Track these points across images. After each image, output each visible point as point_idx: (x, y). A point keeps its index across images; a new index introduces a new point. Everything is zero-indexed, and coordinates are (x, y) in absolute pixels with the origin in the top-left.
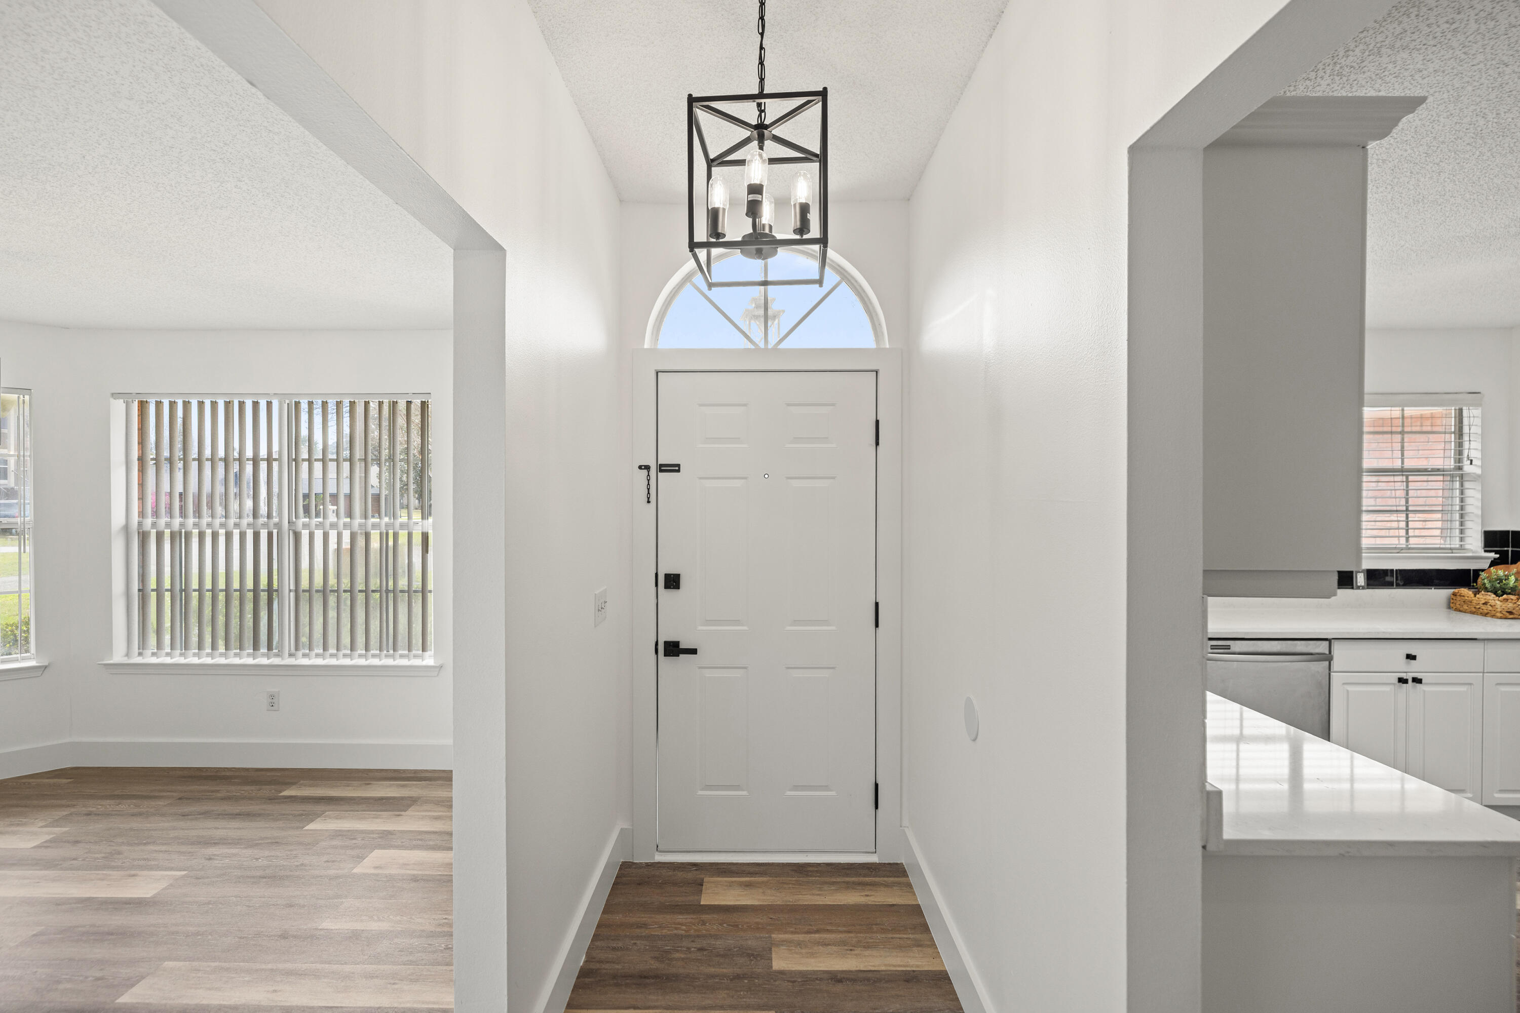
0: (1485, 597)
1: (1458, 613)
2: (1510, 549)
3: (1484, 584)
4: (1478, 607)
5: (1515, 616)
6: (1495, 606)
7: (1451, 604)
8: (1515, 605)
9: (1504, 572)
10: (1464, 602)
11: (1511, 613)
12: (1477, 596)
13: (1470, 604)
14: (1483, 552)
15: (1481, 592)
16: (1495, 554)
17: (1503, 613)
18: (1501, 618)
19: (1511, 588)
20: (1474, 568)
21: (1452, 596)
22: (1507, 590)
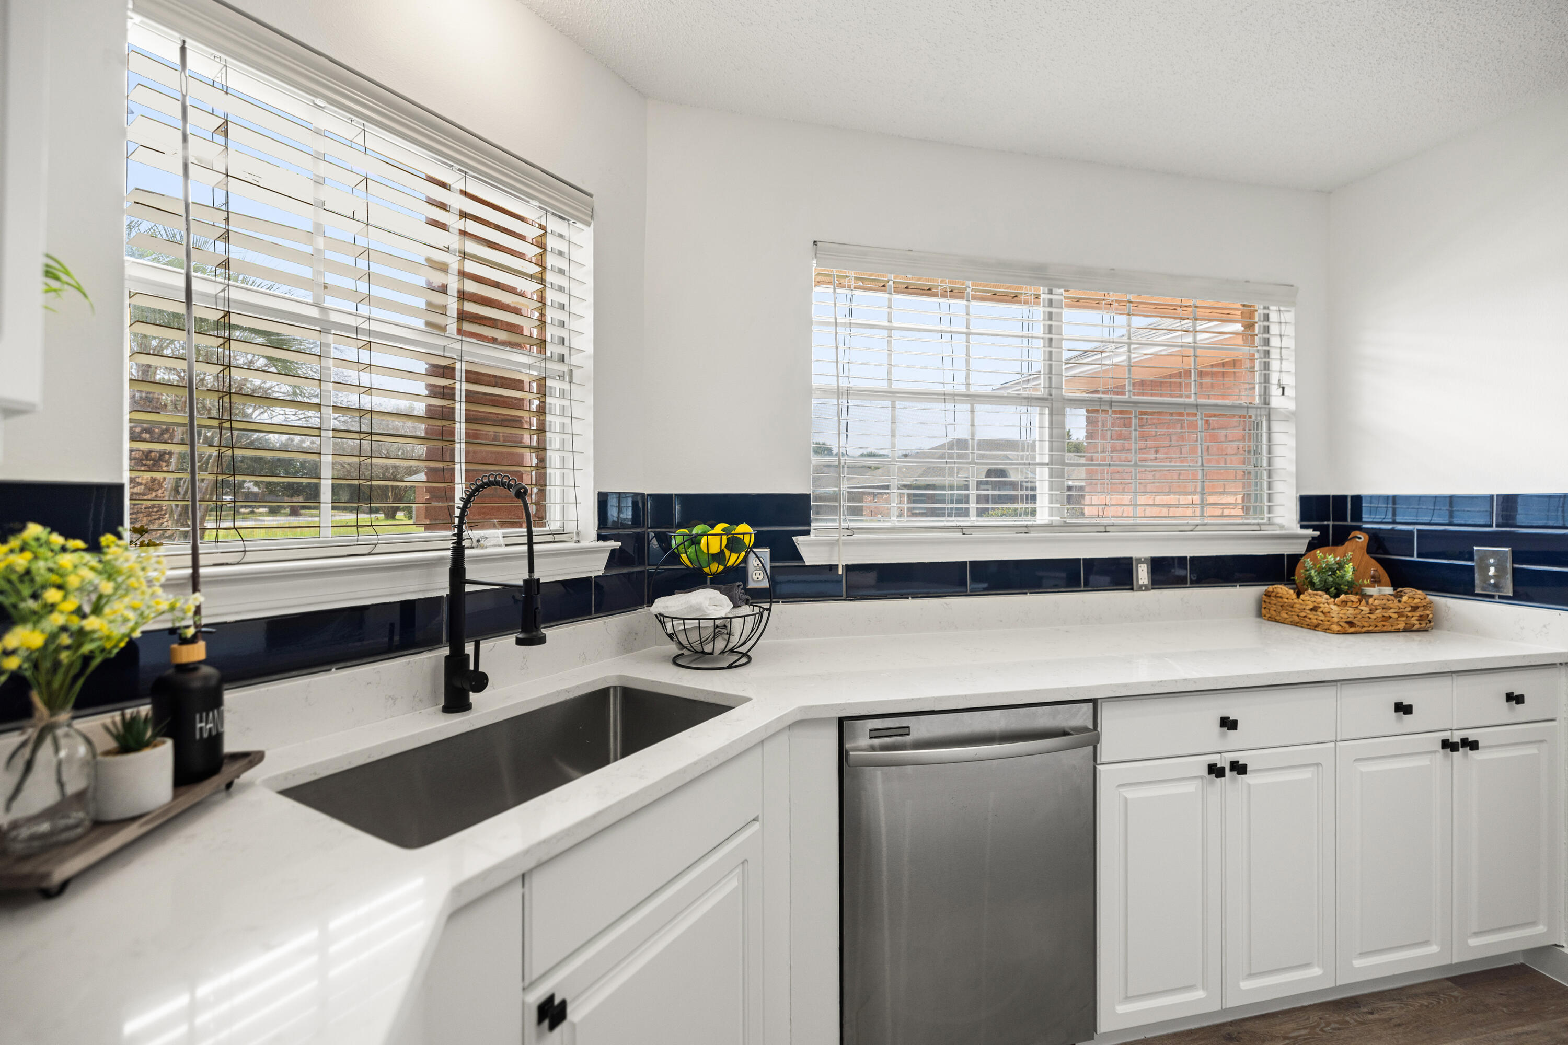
0: (1313, 599)
1: (1274, 623)
2: (1331, 523)
3: (1310, 576)
4: (1303, 614)
5: (1357, 629)
6: (1329, 612)
7: (1263, 609)
8: (1357, 611)
9: (1335, 557)
10: (1282, 606)
11: (1351, 624)
12: (1302, 596)
13: (1290, 609)
14: (1299, 528)
15: (1307, 590)
16: (1314, 531)
17: (1341, 624)
18: (1338, 633)
19: (1348, 582)
20: (1288, 553)
21: (1264, 596)
22: (1342, 586)
